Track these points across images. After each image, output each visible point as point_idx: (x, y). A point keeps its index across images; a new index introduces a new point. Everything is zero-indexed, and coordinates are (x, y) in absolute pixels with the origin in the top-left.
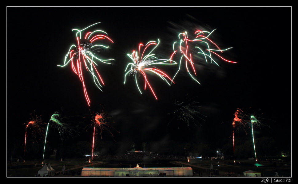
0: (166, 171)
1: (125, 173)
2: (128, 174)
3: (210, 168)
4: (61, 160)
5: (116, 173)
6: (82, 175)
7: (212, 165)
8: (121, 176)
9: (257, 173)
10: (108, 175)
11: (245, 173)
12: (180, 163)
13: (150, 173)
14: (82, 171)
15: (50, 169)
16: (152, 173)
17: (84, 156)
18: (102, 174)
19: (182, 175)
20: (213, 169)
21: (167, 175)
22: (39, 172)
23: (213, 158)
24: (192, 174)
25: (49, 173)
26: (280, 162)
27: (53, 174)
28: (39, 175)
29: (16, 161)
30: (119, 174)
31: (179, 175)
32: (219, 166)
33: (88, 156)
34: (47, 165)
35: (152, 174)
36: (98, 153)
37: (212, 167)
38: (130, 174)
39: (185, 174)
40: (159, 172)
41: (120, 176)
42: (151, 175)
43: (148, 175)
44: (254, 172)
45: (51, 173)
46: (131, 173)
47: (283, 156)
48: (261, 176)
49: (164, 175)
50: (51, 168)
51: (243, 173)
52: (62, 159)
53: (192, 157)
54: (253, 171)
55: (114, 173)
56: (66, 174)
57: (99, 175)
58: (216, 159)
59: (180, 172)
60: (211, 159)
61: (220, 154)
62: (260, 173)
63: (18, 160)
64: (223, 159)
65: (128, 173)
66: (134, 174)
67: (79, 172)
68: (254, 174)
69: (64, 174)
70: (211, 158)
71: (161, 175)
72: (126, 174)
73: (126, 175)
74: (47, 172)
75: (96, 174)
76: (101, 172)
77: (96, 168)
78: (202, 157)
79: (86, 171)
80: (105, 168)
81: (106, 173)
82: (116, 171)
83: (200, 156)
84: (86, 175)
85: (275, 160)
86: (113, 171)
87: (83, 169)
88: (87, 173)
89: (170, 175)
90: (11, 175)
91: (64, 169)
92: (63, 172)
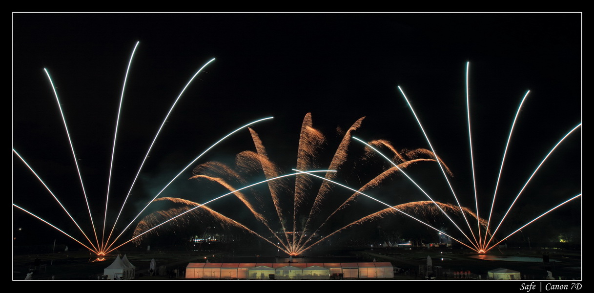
0: (344, 270)
1: (267, 272)
2: (273, 275)
3: (425, 262)
5: (251, 272)
6: (186, 277)
7: (429, 258)
8: (260, 278)
9: (513, 274)
10: (235, 276)
11: (490, 274)
12: (370, 254)
13: (314, 274)
14: (188, 270)
15: (127, 266)
16: (318, 272)
17: (191, 241)
18: (224, 275)
19: (373, 277)
20: (431, 265)
21: (345, 276)
22: (107, 271)
23: (431, 244)
24: (392, 275)
25: (124, 272)
26: (555, 253)
27: (132, 274)
28: (107, 276)
30: (255, 274)
31: (369, 277)
32: (442, 259)
33: (198, 240)
34: (121, 258)
35: (318, 275)
36: (217, 235)
37: (430, 262)
38: (276, 275)
39: (380, 275)
40: (330, 271)
41: (257, 278)
42: (315, 277)
43: (310, 277)
44: (507, 272)
45: (128, 274)
46: (279, 273)
47: (562, 241)
48: (520, 278)
49: (341, 276)
50: (129, 264)
51: (487, 274)
52: (149, 247)
53: (394, 244)
54: (506, 269)
55: (247, 272)
56: (156, 275)
57: (219, 277)
58: (436, 247)
59: (370, 272)
60: (429, 247)
62: (519, 274)
63: (67, 249)
64: (449, 247)
65: (272, 272)
66: (285, 275)
67: (182, 274)
68: (508, 274)
69: (154, 275)
70: (428, 245)
71: (334, 276)
72: (269, 275)
73: (268, 277)
74: (122, 272)
75: (213, 274)
76: (223, 270)
77: (214, 264)
78: (412, 243)
79: (194, 269)
80: (230, 264)
81: (232, 273)
82: (250, 268)
83: (406, 242)
84: (193, 277)
85: (546, 248)
86: (245, 269)
87: (188, 266)
88: (195, 272)
89: (352, 276)
90: (53, 277)
91: (153, 265)
92: (152, 271)
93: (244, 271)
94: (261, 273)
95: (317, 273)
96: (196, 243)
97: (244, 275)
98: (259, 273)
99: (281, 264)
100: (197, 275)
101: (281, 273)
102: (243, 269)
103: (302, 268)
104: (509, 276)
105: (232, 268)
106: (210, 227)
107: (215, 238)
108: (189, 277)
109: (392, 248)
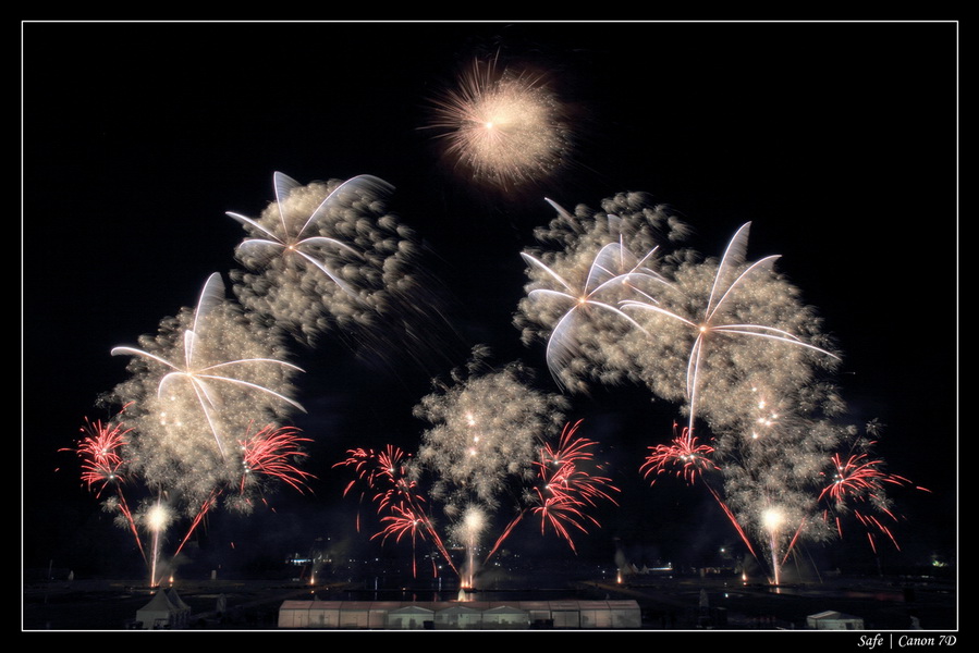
0: (554, 613)
1: (420, 619)
2: (431, 621)
3: (697, 601)
4: (210, 574)
5: (393, 617)
6: (280, 625)
7: (703, 592)
8: (408, 626)
9: (852, 621)
10: (365, 624)
11: (811, 620)
12: (599, 585)
13: (503, 619)
14: (281, 613)
15: (177, 605)
16: (510, 618)
17: (287, 562)
18: (345, 621)
19: (605, 625)
20: (707, 605)
21: (555, 625)
22: (141, 616)
23: (708, 569)
24: (639, 623)
25: (171, 616)
26: (925, 584)
27: (185, 620)
28: (142, 622)
29: (65, 578)
30: (400, 620)
31: (598, 626)
32: (727, 595)
33: (299, 561)
34: (166, 592)
35: (510, 621)
37: (704, 601)
38: (436, 622)
39: (616, 622)
40: (530, 616)
41: (403, 626)
42: (505, 625)
43: (496, 624)
44: (840, 618)
45: (177, 619)
46: (441, 617)
47: (936, 564)
48: (860, 626)
49: (549, 624)
50: (181, 602)
51: (805, 620)
52: (214, 572)
53: (640, 568)
54: (841, 614)
55: (385, 617)
56: (227, 621)
57: (336, 625)
58: (717, 574)
59: (601, 617)
60: (702, 573)
61: (730, 557)
62: (860, 621)
63: (72, 575)
64: (739, 573)
65: (430, 617)
66: (451, 623)
67: (272, 620)
68: (843, 622)
69: (222, 620)
70: (702, 570)
71: (537, 623)
72: (425, 622)
73: (422, 625)
74: (167, 615)
75: (325, 620)
76: (342, 613)
77: (327, 603)
78: (673, 566)
79: (292, 612)
80: (355, 603)
81: (360, 618)
82: (391, 610)
83: (664, 565)
84: (291, 626)
85: (909, 577)
86: (382, 611)
87: (282, 607)
88: (296, 617)
89: (568, 625)
90: (48, 626)
91: (221, 606)
92: (219, 614)
93: (380, 615)
94: (410, 618)
95: (507, 618)
96: (297, 566)
97: (380, 623)
98: (406, 619)
99: (445, 603)
100: (297, 622)
101: (445, 617)
102: (378, 611)
103: (482, 610)
104: (844, 625)
105: (359, 610)
106: (320, 539)
107: (330, 557)
108: (284, 626)
109: (638, 575)
